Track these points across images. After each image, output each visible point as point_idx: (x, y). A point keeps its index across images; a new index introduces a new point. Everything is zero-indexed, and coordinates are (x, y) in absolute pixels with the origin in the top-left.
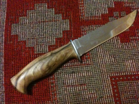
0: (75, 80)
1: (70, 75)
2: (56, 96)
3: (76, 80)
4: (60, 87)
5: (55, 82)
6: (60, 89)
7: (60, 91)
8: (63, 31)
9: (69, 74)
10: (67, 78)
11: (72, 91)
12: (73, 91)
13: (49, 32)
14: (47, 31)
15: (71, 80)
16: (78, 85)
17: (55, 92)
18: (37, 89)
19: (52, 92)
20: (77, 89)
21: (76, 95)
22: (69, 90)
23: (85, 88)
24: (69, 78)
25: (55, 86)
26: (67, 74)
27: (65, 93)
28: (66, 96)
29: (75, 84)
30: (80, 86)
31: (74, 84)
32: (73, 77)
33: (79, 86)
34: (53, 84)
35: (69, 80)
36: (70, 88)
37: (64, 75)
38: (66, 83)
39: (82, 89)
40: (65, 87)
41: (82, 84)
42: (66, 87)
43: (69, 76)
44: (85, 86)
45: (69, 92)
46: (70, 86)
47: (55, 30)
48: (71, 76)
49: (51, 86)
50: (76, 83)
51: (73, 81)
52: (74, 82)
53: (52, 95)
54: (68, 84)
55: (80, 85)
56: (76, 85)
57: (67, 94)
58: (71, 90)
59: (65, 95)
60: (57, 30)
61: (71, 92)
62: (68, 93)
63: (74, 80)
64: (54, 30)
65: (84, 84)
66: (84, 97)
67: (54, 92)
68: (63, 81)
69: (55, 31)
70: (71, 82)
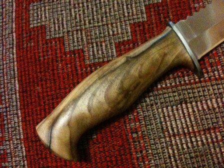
0: (190, 119)
1: (174, 107)
2: (147, 162)
3: (192, 119)
4: (154, 139)
5: (140, 127)
6: (155, 144)
7: (157, 149)
8: (145, 6)
9: (172, 107)
10: (169, 117)
11: (185, 146)
12: (188, 148)
13: (115, 11)
14: (110, 9)
15: (180, 120)
16: (199, 132)
17: (144, 152)
18: (100, 145)
19: (137, 152)
20: (197, 141)
21: (197, 156)
22: (177, 145)
23: (216, 137)
24: (174, 115)
25: (143, 137)
26: (167, 107)
27: (169, 153)
28: (172, 160)
29: (190, 129)
30: (205, 134)
31: (188, 131)
32: (184, 114)
33: (202, 133)
34: (137, 133)
35: (176, 120)
36: (181, 140)
37: (160, 110)
38: (169, 128)
39: (210, 140)
40: (168, 139)
41: (209, 129)
42: (170, 137)
43: (173, 111)
44: (218, 134)
45: (178, 149)
46: (179, 134)
47: (127, 5)
48: (177, 110)
49: (133, 138)
50: (192, 126)
51: (186, 121)
52: (189, 123)
53: (138, 158)
54: (173, 130)
55: (204, 130)
56: (194, 132)
57: (174, 156)
58: (182, 144)
59: (170, 157)
60: (131, 5)
61: (183, 149)
62: (176, 152)
63: (188, 119)
64: (125, 7)
65: (214, 128)
66: (218, 159)
67: (141, 152)
68: (161, 123)
69: (127, 8)
70: (180, 126)
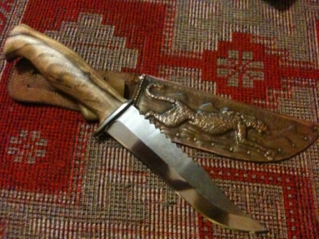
0: (126, 161)
1: (117, 149)
2: (79, 185)
3: (128, 161)
4: (92, 169)
5: (84, 157)
6: (92, 173)
7: (91, 177)
9: (115, 148)
10: (110, 155)
11: (114, 180)
12: (117, 181)
15: (118, 159)
16: (130, 172)
17: (80, 177)
18: (46, 164)
19: (74, 176)
20: (125, 179)
21: (121, 190)
22: (109, 177)
23: (142, 180)
24: (115, 155)
25: (84, 165)
26: (111, 148)
27: (100, 182)
28: (101, 188)
29: (124, 168)
30: (133, 175)
31: (122, 169)
32: (122, 156)
33: (132, 173)
34: (80, 161)
35: (114, 158)
36: (113, 174)
37: (105, 148)
38: (107, 163)
39: (136, 181)
40: (103, 171)
41: (138, 172)
42: (105, 170)
43: (115, 151)
44: (144, 177)
45: (108, 181)
46: (113, 170)
47: (108, 63)
48: (119, 151)
49: (75, 165)
50: (126, 166)
51: (122, 161)
52: (124, 163)
53: (73, 180)
54: (109, 165)
55: (134, 172)
56: (125, 171)
57: (103, 185)
58: (113, 178)
59: (99, 186)
60: (111, 64)
61: (112, 181)
62: (106, 182)
63: (124, 161)
64: (105, 64)
65: (142, 173)
66: (137, 196)
67: (78, 176)
68: (102, 158)
69: (107, 66)
70: (116, 163)
